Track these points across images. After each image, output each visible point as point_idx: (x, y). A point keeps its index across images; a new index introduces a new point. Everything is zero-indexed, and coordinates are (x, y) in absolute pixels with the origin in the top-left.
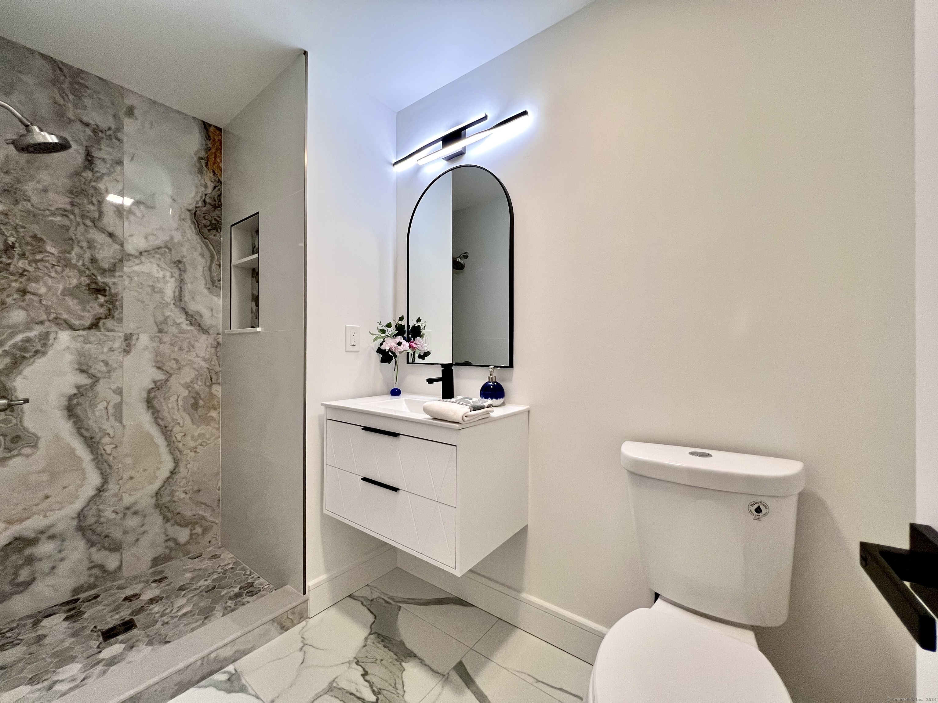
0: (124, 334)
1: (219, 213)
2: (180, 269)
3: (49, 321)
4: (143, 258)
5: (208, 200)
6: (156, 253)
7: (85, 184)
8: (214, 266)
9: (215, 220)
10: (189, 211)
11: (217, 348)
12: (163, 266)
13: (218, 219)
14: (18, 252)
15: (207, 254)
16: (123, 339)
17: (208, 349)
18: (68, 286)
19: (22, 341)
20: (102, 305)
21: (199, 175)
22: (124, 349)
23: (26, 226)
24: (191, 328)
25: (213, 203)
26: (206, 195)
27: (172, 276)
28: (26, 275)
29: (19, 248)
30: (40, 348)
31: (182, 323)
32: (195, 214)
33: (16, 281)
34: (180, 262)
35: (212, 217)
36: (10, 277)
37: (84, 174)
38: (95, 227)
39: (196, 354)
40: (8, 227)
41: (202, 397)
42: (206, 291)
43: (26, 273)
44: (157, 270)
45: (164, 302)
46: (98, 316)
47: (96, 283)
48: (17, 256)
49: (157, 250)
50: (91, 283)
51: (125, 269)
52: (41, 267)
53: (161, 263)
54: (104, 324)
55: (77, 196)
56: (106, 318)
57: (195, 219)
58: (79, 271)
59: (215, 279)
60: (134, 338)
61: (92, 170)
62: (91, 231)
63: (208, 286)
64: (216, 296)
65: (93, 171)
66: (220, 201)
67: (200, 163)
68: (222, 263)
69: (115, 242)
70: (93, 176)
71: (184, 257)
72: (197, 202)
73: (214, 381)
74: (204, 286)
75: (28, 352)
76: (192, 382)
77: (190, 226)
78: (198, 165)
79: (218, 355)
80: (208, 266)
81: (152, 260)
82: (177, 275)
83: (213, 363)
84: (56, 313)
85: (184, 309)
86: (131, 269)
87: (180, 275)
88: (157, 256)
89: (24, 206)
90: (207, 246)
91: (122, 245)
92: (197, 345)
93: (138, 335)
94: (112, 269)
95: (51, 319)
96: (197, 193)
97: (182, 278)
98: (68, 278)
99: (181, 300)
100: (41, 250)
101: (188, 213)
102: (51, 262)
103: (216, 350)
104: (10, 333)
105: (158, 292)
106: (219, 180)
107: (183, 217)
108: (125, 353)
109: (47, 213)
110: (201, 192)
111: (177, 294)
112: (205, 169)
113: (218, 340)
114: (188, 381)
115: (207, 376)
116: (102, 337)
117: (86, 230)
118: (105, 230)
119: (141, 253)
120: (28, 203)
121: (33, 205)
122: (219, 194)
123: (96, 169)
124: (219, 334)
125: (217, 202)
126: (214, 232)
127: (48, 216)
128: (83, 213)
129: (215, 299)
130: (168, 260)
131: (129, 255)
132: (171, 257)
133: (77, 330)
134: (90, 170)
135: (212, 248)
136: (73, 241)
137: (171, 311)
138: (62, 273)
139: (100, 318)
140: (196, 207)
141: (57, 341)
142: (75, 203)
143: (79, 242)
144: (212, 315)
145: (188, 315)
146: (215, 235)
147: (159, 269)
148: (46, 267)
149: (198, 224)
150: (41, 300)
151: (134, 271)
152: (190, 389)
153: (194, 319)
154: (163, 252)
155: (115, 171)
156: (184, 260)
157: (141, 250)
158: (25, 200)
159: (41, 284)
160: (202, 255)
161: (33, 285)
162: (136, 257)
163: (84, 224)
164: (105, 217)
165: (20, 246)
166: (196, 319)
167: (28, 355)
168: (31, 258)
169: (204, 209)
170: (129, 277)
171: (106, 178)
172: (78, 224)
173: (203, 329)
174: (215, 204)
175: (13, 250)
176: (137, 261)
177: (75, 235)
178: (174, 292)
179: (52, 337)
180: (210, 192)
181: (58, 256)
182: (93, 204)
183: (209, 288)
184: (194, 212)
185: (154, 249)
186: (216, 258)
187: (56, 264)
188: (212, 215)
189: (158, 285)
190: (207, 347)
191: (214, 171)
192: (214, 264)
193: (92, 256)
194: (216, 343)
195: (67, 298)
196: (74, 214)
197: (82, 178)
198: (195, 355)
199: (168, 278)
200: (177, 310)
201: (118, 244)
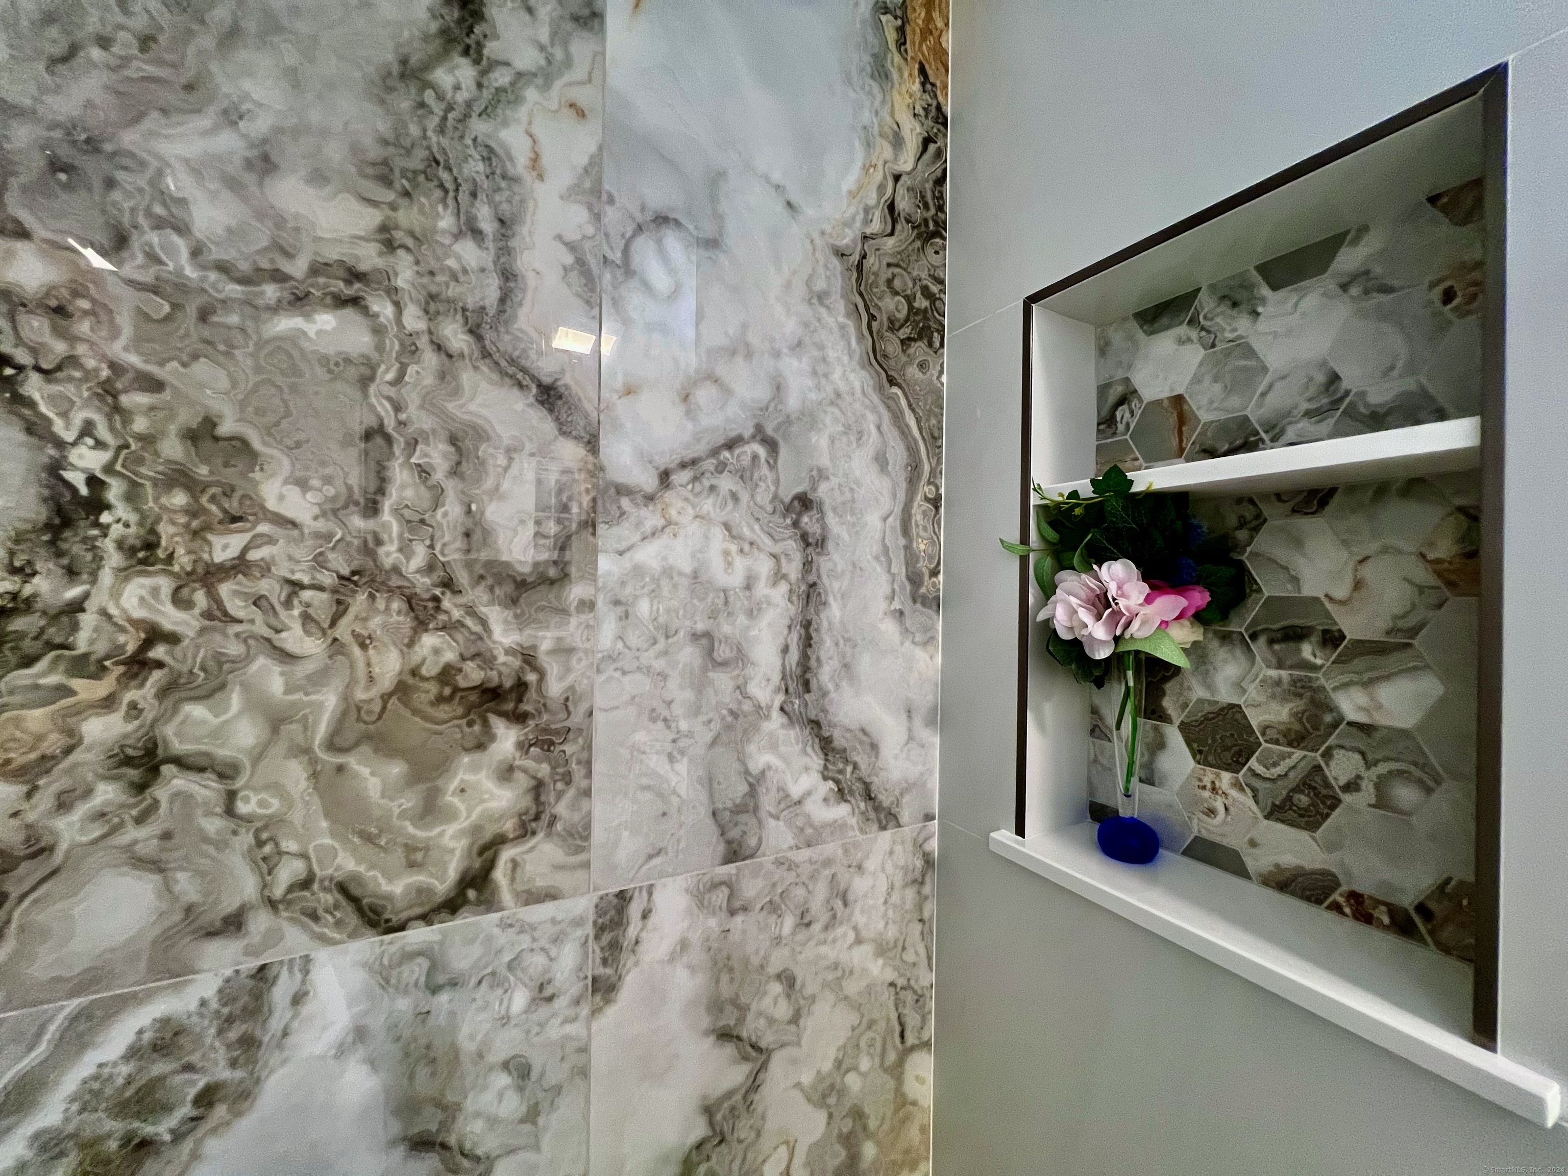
0: (595, 900)
1: (935, 260)
2: (804, 538)
3: (273, 904)
4: (674, 501)
5: (904, 204)
6: (721, 468)
7: (441, 129)
8: (919, 507)
9: (926, 292)
10: (841, 254)
11: (922, 883)
12: (746, 531)
13: (934, 289)
14: (117, 531)
15: (897, 454)
16: (589, 929)
17: (895, 898)
18: (360, 695)
19: (133, 1053)
20: (506, 773)
21: (876, 89)
22: (595, 980)
23: (167, 372)
24: (841, 811)
25: (918, 215)
26: (897, 178)
27: (778, 576)
28: (160, 665)
29: (122, 510)
30: (224, 1074)
31: (809, 793)
32: (860, 267)
33: (108, 703)
34: (804, 502)
35: (914, 281)
36: (77, 684)
37: (442, 76)
38: (486, 354)
39: (855, 928)
40: (69, 390)
41: (872, 1124)
42: (889, 627)
43: (159, 652)
44: (726, 553)
45: (747, 707)
46: (487, 836)
47: (484, 658)
48: (114, 558)
49: (726, 454)
50: (463, 658)
51: (605, 563)
52: (236, 606)
53: (739, 517)
54: (515, 864)
55: (407, 194)
56: (525, 831)
57: (861, 294)
58: (411, 601)
59: (924, 566)
60: (634, 910)
61: (472, 52)
62: (467, 377)
63: (896, 605)
64: (925, 644)
65: (477, 62)
66: (941, 208)
67: (879, 26)
68: (942, 491)
69: (564, 430)
70: (480, 85)
71: (821, 475)
72: (867, 210)
73: (911, 1040)
74: (883, 605)
75: (167, 1108)
76: (838, 1063)
77: (842, 327)
78: (871, 38)
79: (926, 915)
80: (898, 510)
81: (708, 505)
82: (793, 569)
83: (909, 957)
84: (304, 856)
85: (816, 724)
86: (626, 563)
87: (807, 565)
88: (726, 483)
89: (153, 258)
90: (897, 419)
91: (592, 444)
92: (860, 885)
93: (650, 890)
94: (552, 572)
95: (278, 892)
96: (867, 168)
97: (812, 578)
98: (363, 646)
99: (806, 686)
100: (232, 506)
101: (835, 262)
102: (282, 570)
103: (919, 892)
104: (75, 1019)
105: (724, 664)
106: (939, 108)
107: (820, 285)
108: (598, 998)
109: (271, 292)
110: (880, 167)
111: (794, 656)
112: (897, 58)
113: (927, 847)
114: (827, 1066)
115: (888, 1020)
116: (502, 938)
117: (442, 376)
118: (524, 370)
119: (665, 476)
120: (175, 238)
121: (196, 252)
122: (939, 173)
123: (491, 49)
124: (929, 818)
125: (933, 211)
126: (919, 349)
127: (275, 309)
128: (434, 289)
129: (920, 654)
130: (763, 497)
131: (622, 490)
132: (777, 482)
133: (402, 928)
134: (466, 52)
135: (912, 423)
136: (388, 439)
137: (773, 747)
138: (333, 624)
139: (499, 841)
140: (865, 238)
141: (307, 1009)
142: (399, 235)
143: (412, 445)
144: (911, 738)
145: (833, 750)
146: (922, 366)
147: (734, 548)
148: (258, 601)
149: (872, 317)
150: (231, 796)
151: (638, 571)
152: (832, 1100)
153: (849, 769)
154: (746, 461)
155: (568, 62)
156: (823, 491)
157: (664, 462)
158: (159, 224)
159: (235, 699)
160: (881, 461)
161: (197, 711)
162: (650, 498)
163: (439, 347)
164: (527, 302)
165: (133, 496)
166: (856, 767)
167: (162, 1129)
168: (183, 560)
169: (891, 242)
170: (617, 603)
171: (531, 94)
172: (410, 350)
173: (878, 808)
174: (926, 221)
175: (97, 524)
176: (651, 519)
177: (398, 408)
178: (785, 650)
179: (281, 993)
180: (908, 167)
181: (317, 535)
182: (477, 233)
183: (901, 613)
184: (856, 257)
185: (715, 452)
186: (927, 468)
187: (306, 580)
188: (915, 273)
189: (726, 629)
190: (892, 887)
191: (922, 71)
192: (919, 497)
193: (469, 511)
194: (919, 863)
195: (352, 761)
196: (392, 292)
197: (429, 96)
198: (851, 936)
199: (762, 589)
200: (794, 734)
201: (578, 438)
